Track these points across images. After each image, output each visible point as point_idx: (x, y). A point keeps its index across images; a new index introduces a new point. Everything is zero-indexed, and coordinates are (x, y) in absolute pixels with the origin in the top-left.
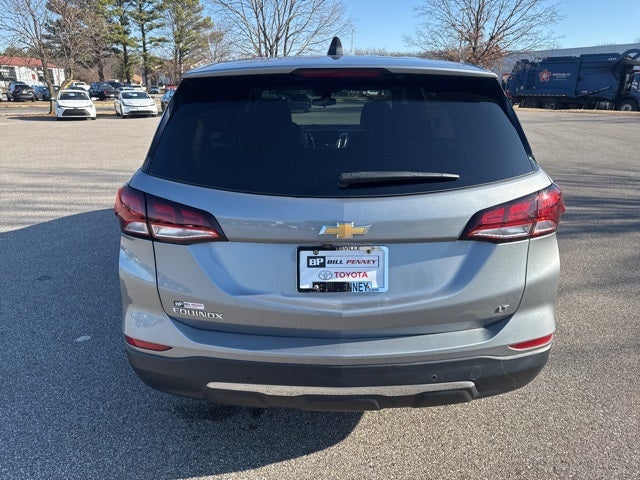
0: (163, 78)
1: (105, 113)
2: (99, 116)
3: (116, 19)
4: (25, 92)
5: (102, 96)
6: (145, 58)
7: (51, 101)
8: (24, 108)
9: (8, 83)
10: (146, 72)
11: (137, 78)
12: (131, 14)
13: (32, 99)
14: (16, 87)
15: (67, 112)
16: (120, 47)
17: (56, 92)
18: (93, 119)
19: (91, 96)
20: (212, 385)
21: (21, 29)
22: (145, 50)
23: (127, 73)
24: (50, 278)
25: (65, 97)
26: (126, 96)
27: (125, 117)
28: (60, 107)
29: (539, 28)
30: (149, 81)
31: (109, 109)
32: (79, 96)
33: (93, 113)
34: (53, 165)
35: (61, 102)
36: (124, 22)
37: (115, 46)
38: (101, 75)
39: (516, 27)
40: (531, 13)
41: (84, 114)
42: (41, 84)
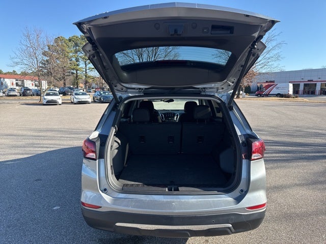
0: (94, 85)
1: (66, 101)
2: (63, 103)
3: (74, 59)
4: (28, 92)
5: (64, 94)
6: (86, 76)
7: (41, 96)
8: (28, 99)
9: (20, 88)
10: (86, 82)
11: (81, 85)
12: (81, 57)
13: (31, 95)
14: (25, 90)
15: (48, 102)
16: (75, 72)
17: (44, 92)
18: (60, 104)
19: (60, 94)
20: (118, 224)
21: (31, 64)
22: (86, 73)
23: (77, 83)
24: (41, 180)
25: (48, 94)
26: (76, 94)
27: (75, 104)
28: (45, 99)
29: (273, 63)
30: (87, 87)
31: (68, 100)
32: (55, 94)
33: (60, 102)
34: (41, 127)
35: (46, 97)
36: (77, 60)
37: (72, 71)
38: (65, 84)
39: (261, 63)
40: (268, 56)
41: (56, 102)
42: (36, 88)
